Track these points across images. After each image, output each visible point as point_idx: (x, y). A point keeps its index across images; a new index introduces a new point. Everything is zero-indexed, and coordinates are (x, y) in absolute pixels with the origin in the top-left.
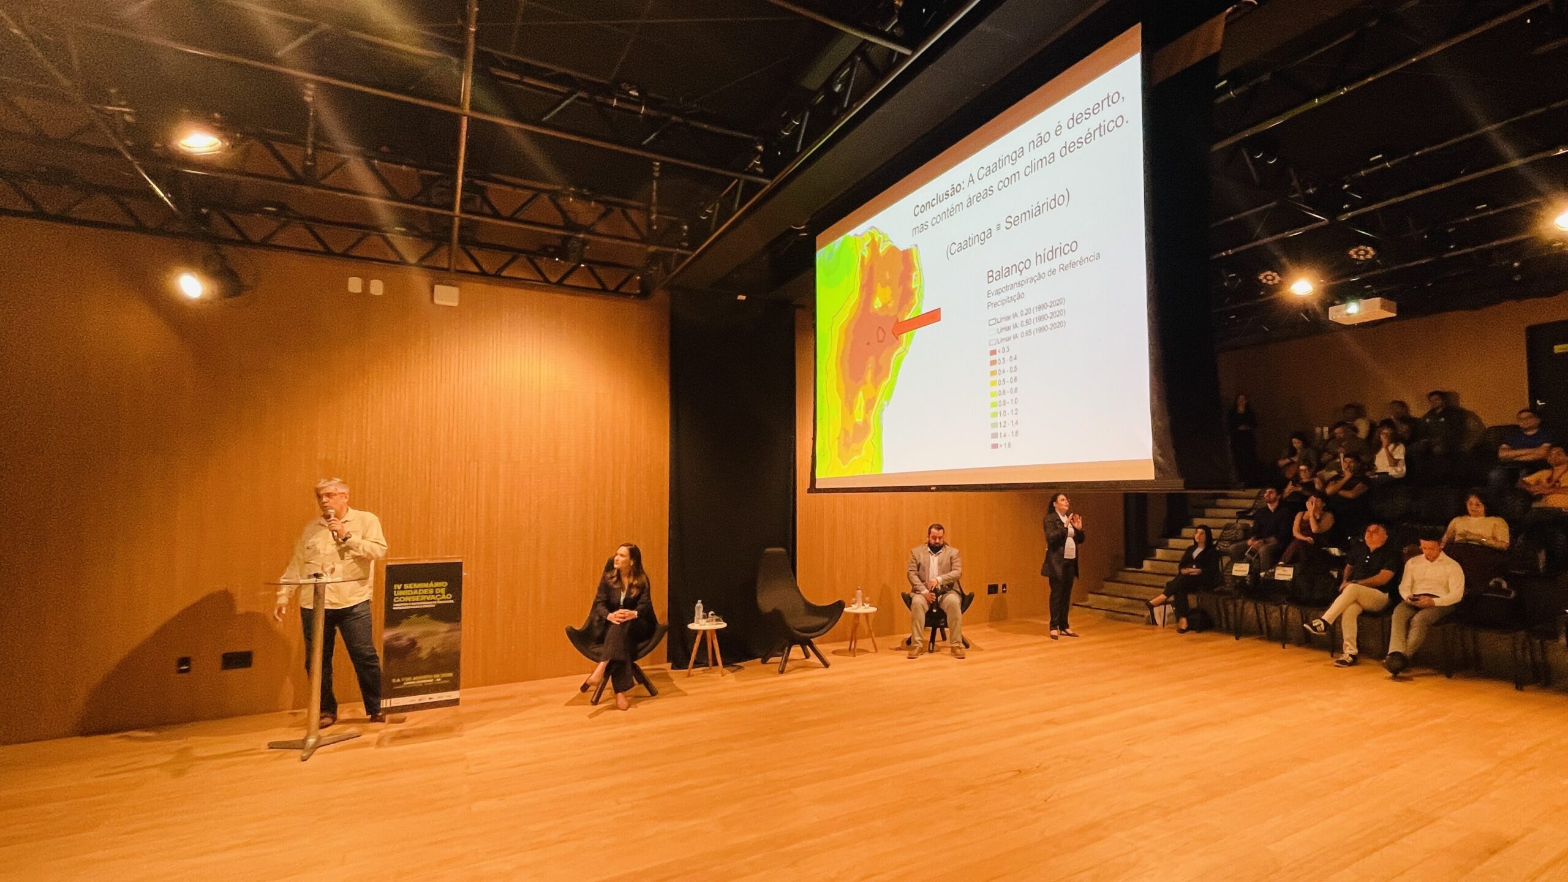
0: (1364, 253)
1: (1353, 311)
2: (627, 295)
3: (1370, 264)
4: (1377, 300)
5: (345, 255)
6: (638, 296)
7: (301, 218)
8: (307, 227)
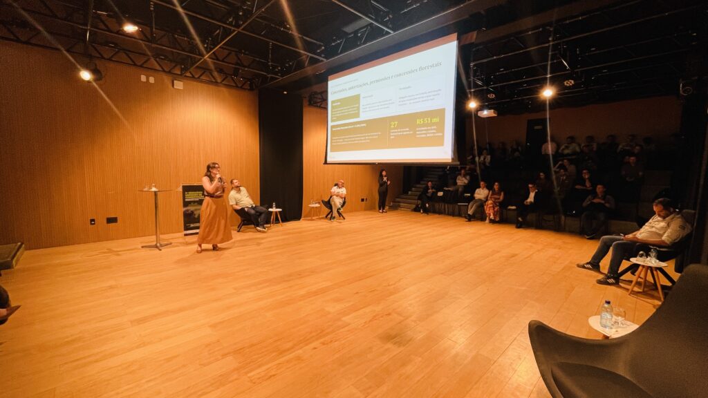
0: (492, 96)
1: (485, 113)
2: (245, 89)
3: (493, 100)
4: (492, 111)
5: (141, 66)
6: (249, 90)
7: (124, 50)
8: (125, 53)
